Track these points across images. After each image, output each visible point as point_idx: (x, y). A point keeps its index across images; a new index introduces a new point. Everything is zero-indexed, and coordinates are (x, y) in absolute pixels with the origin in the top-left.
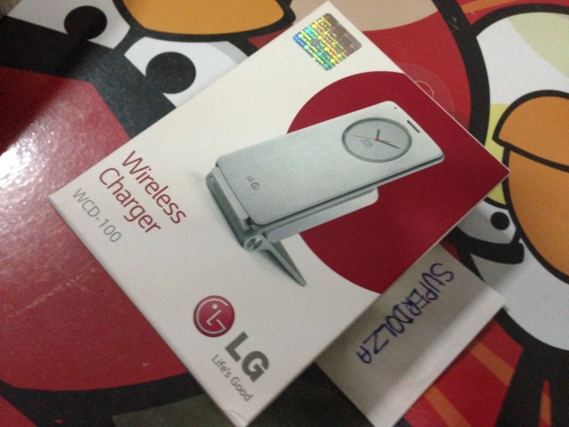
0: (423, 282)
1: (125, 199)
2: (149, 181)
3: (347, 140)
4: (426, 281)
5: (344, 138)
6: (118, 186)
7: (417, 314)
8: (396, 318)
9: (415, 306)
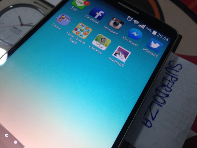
4: (168, 71)
7: (169, 91)
8: (158, 95)
9: (167, 86)
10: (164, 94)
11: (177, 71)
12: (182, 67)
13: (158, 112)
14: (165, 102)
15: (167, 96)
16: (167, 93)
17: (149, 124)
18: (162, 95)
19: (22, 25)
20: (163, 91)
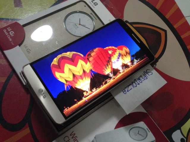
0: (144, 74)
4: (145, 74)
7: (141, 82)
8: (134, 82)
9: (141, 80)
10: (138, 83)
11: (149, 75)
12: (152, 74)
13: (131, 89)
14: (136, 86)
15: (139, 84)
16: (139, 83)
17: (125, 92)
18: (136, 83)
19: (80, 24)
20: (138, 82)
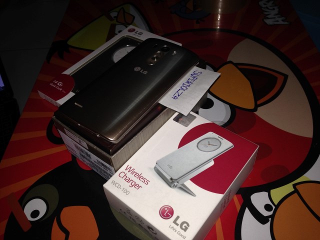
1: (128, 180)
2: (135, 173)
3: (199, 147)
5: (197, 146)
6: (125, 177)
